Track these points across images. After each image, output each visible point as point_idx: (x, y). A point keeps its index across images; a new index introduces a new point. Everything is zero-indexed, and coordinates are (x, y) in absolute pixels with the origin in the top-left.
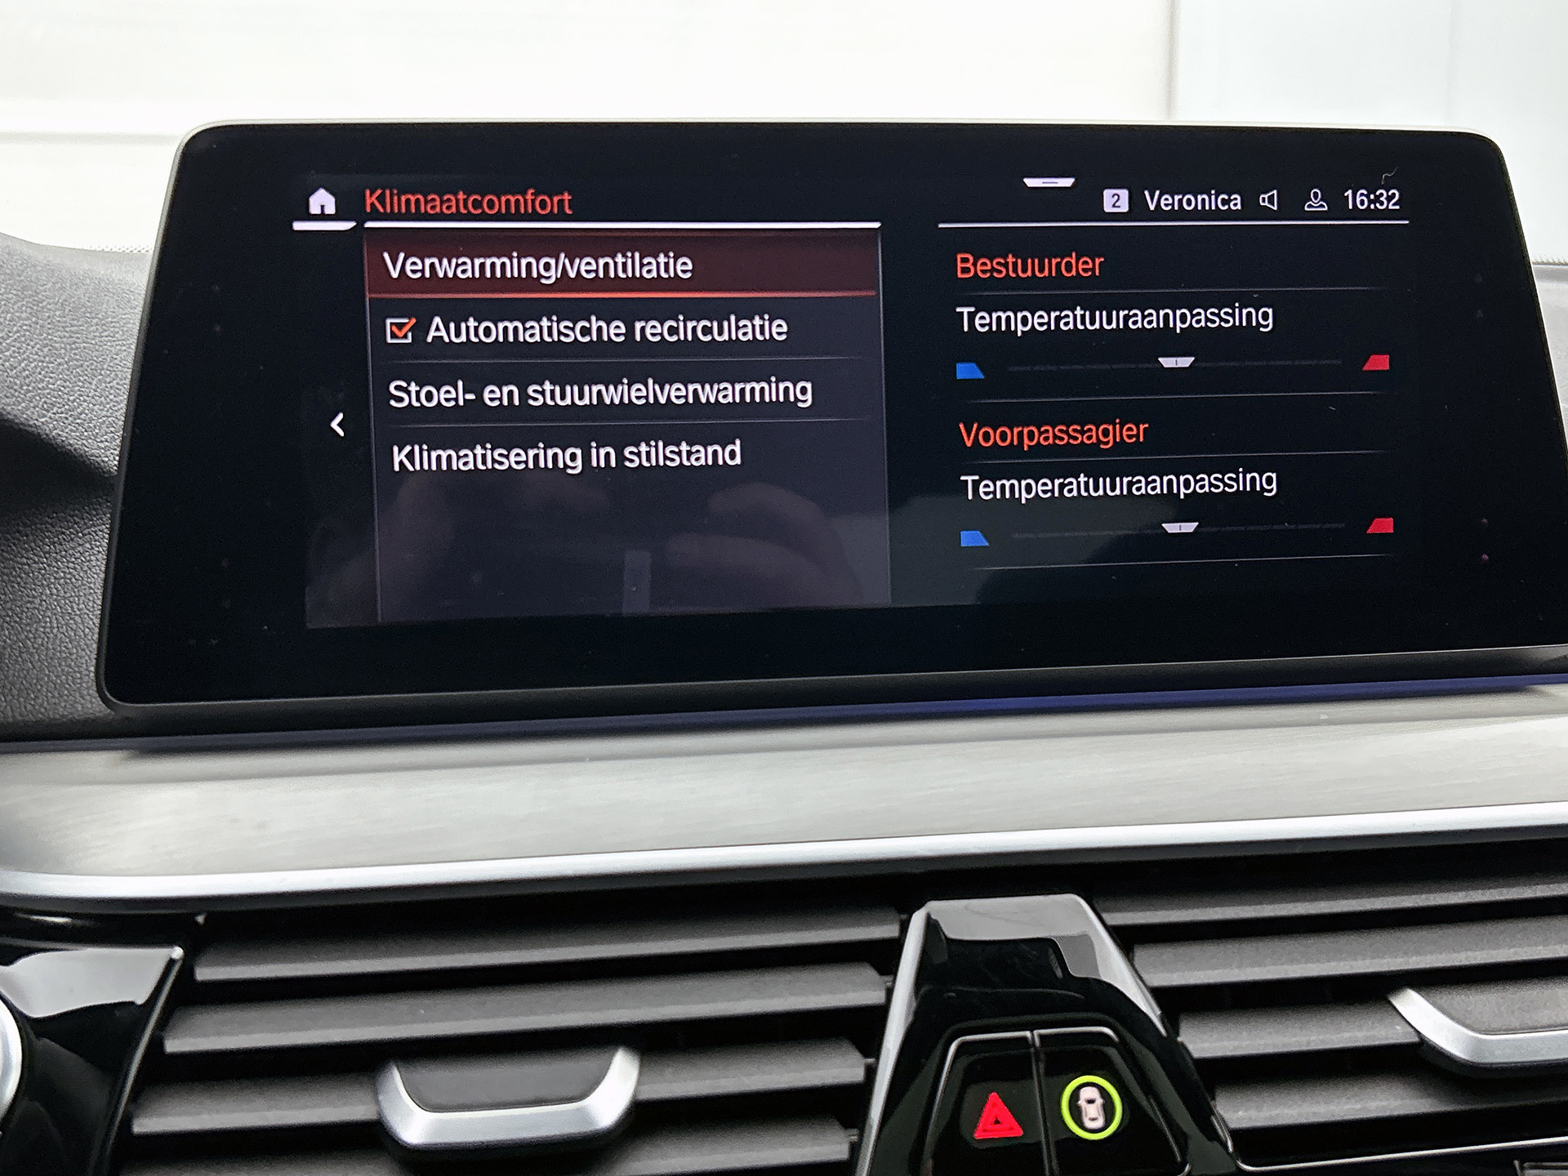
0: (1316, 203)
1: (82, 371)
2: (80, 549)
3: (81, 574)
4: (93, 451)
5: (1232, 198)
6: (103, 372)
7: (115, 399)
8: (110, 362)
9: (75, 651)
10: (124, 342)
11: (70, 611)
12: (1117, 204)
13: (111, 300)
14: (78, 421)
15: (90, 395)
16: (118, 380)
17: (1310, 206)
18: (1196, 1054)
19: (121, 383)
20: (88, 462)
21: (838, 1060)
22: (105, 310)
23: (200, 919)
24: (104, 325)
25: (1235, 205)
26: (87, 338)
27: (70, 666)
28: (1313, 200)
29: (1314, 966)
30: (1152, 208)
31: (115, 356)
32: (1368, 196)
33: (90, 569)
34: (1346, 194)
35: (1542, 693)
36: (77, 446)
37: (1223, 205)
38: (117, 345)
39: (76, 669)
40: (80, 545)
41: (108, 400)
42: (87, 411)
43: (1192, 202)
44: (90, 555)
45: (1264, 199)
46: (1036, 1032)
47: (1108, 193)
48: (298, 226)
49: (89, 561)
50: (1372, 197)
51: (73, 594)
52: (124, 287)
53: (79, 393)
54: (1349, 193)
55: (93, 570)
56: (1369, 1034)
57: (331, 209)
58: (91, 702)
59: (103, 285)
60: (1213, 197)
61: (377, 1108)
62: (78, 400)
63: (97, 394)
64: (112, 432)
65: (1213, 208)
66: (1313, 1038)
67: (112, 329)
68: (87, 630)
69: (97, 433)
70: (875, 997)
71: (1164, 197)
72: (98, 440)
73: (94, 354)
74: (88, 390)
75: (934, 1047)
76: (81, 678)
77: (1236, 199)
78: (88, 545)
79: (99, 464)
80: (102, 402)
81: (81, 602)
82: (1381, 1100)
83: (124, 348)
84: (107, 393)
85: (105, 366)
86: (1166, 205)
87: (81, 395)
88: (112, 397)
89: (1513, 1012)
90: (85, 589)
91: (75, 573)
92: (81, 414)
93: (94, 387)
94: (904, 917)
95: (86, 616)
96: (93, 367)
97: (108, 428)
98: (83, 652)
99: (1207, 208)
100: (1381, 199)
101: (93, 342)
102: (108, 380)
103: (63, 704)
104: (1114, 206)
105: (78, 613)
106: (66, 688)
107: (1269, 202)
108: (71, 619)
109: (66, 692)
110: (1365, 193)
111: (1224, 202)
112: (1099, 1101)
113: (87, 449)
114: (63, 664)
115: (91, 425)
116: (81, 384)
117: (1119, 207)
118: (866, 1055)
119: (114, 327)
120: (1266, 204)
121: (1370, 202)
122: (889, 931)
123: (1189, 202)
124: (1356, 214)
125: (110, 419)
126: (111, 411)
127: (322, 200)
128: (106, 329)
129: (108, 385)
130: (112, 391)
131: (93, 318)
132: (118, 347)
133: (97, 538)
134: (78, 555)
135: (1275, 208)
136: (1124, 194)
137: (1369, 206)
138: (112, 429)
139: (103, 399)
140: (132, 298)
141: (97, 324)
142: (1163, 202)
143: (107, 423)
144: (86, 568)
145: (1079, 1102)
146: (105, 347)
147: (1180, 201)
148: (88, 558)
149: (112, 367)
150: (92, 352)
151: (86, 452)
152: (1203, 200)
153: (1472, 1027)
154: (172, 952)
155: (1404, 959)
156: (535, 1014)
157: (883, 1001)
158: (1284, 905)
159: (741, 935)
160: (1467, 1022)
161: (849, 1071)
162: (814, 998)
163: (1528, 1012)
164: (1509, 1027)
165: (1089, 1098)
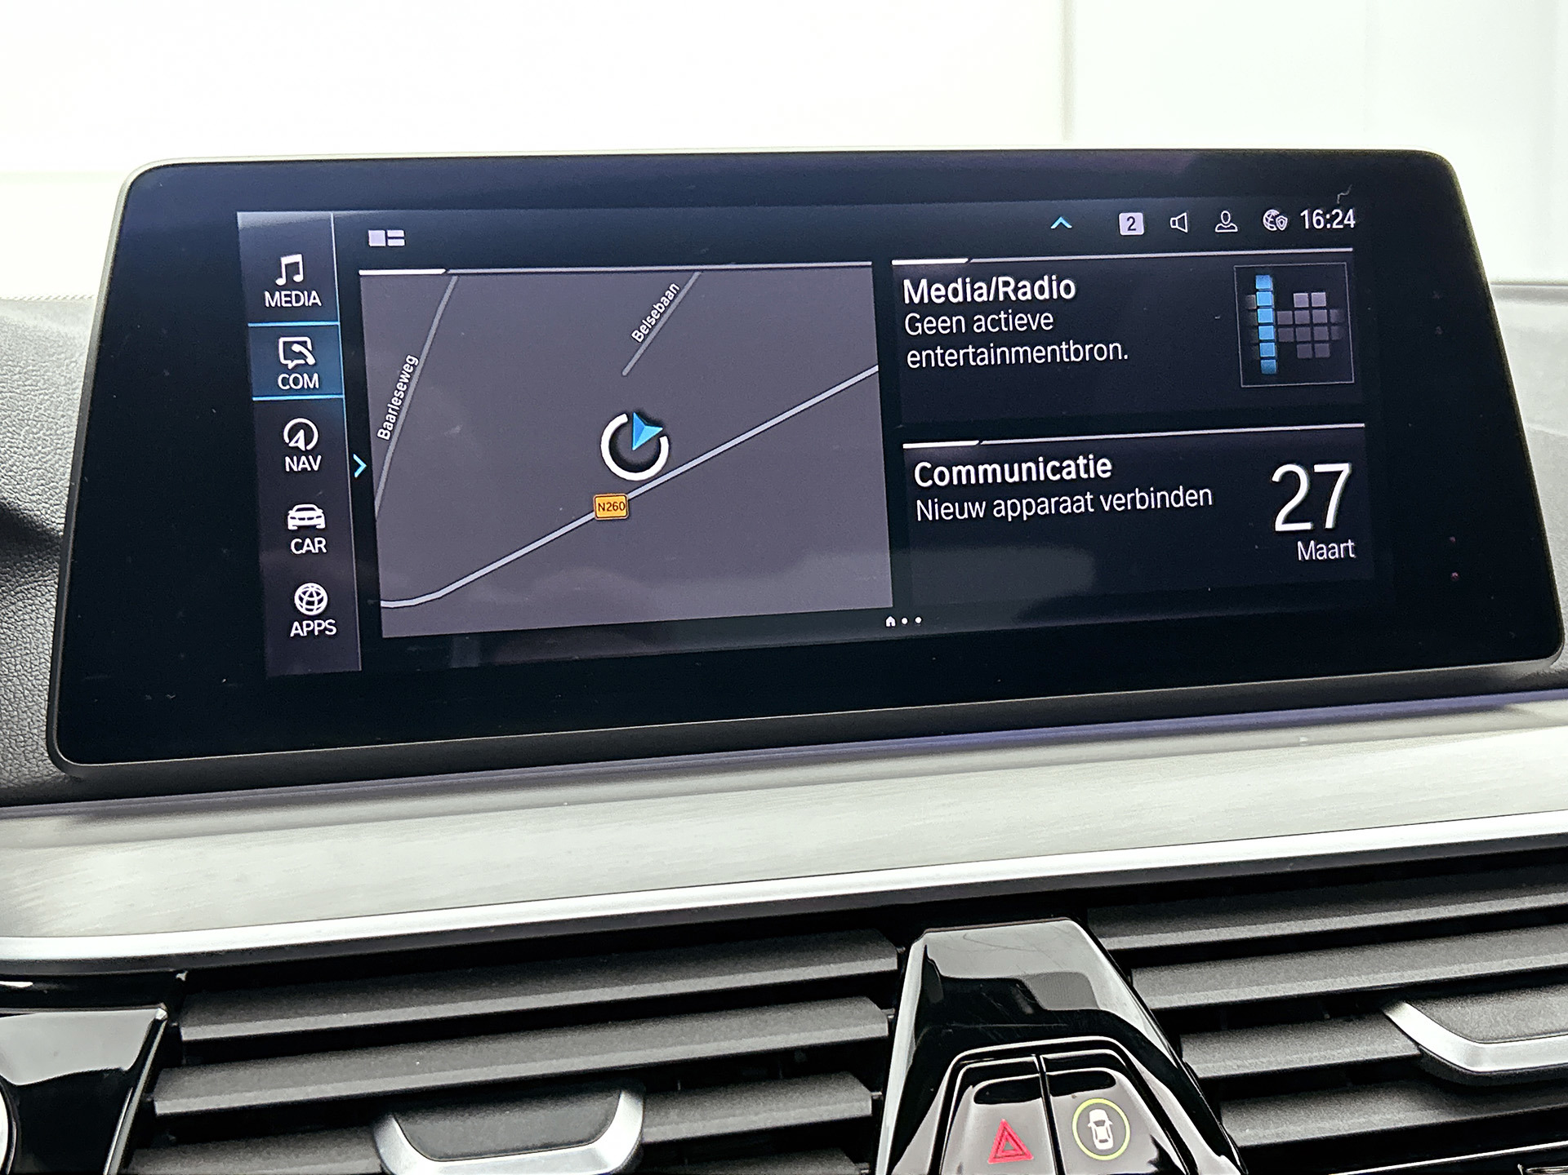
1: (11, 422)
2: (13, 607)
3: (16, 634)
4: (26, 504)
6: (29, 423)
7: (43, 451)
8: (35, 412)
9: (16, 713)
11: (7, 673)
13: (30, 349)
14: (10, 473)
15: (20, 446)
18: (1200, 1076)
19: (48, 433)
20: (21, 515)
21: (845, 1094)
22: (25, 358)
23: (182, 976)
24: (25, 373)
26: (13, 387)
27: (11, 729)
29: (1310, 984)
31: (39, 406)
32: (1323, 215)
33: (24, 628)
34: (1302, 214)
36: (11, 500)
38: (40, 394)
39: (19, 732)
40: (13, 604)
41: (37, 451)
42: (18, 464)
44: (23, 614)
46: (1041, 1057)
49: (23, 620)
50: (1328, 216)
51: (9, 655)
52: (39, 334)
53: (9, 444)
54: (1306, 213)
55: (29, 630)
56: (1369, 1049)
58: (38, 766)
59: (20, 332)
61: (379, 1161)
62: (9, 452)
63: (26, 445)
64: (42, 485)
66: (1315, 1054)
67: (34, 378)
68: (26, 692)
69: (29, 486)
70: (880, 1030)
72: (30, 493)
73: (20, 403)
74: (17, 441)
76: (25, 741)
78: (20, 603)
79: (32, 518)
80: (31, 455)
81: (18, 663)
82: (1385, 1114)
83: (46, 397)
87: (11, 447)
88: (39, 448)
89: (1509, 1021)
90: (21, 649)
91: (10, 633)
92: (12, 466)
93: (22, 438)
94: (902, 949)
95: (23, 677)
96: (20, 417)
97: (38, 480)
98: (25, 714)
100: (1337, 218)
101: (18, 391)
102: (35, 430)
103: (8, 768)
105: (16, 674)
106: (10, 752)
108: (9, 680)
109: (10, 755)
112: (1108, 1123)
113: (20, 503)
114: (5, 727)
115: (23, 478)
116: (10, 435)
118: (872, 1090)
119: (35, 375)
121: (1327, 221)
122: (889, 964)
125: (40, 471)
126: (40, 463)
129: (36, 436)
130: (40, 442)
131: (16, 367)
132: (41, 397)
133: (29, 596)
134: (11, 614)
137: (1325, 226)
138: (43, 482)
139: (31, 450)
140: (49, 345)
141: (20, 373)
144: (20, 628)
145: (1089, 1125)
146: (30, 396)
148: (22, 617)
149: (38, 417)
150: (18, 402)
151: (19, 505)
153: (1470, 1037)
154: (156, 1012)
155: (1399, 974)
156: (534, 1060)
157: (886, 1033)
158: (1278, 924)
159: (739, 972)
160: (1465, 1032)
161: (857, 1104)
162: (816, 1034)
163: (1523, 1020)
164: (1507, 1036)
165: (1097, 1120)
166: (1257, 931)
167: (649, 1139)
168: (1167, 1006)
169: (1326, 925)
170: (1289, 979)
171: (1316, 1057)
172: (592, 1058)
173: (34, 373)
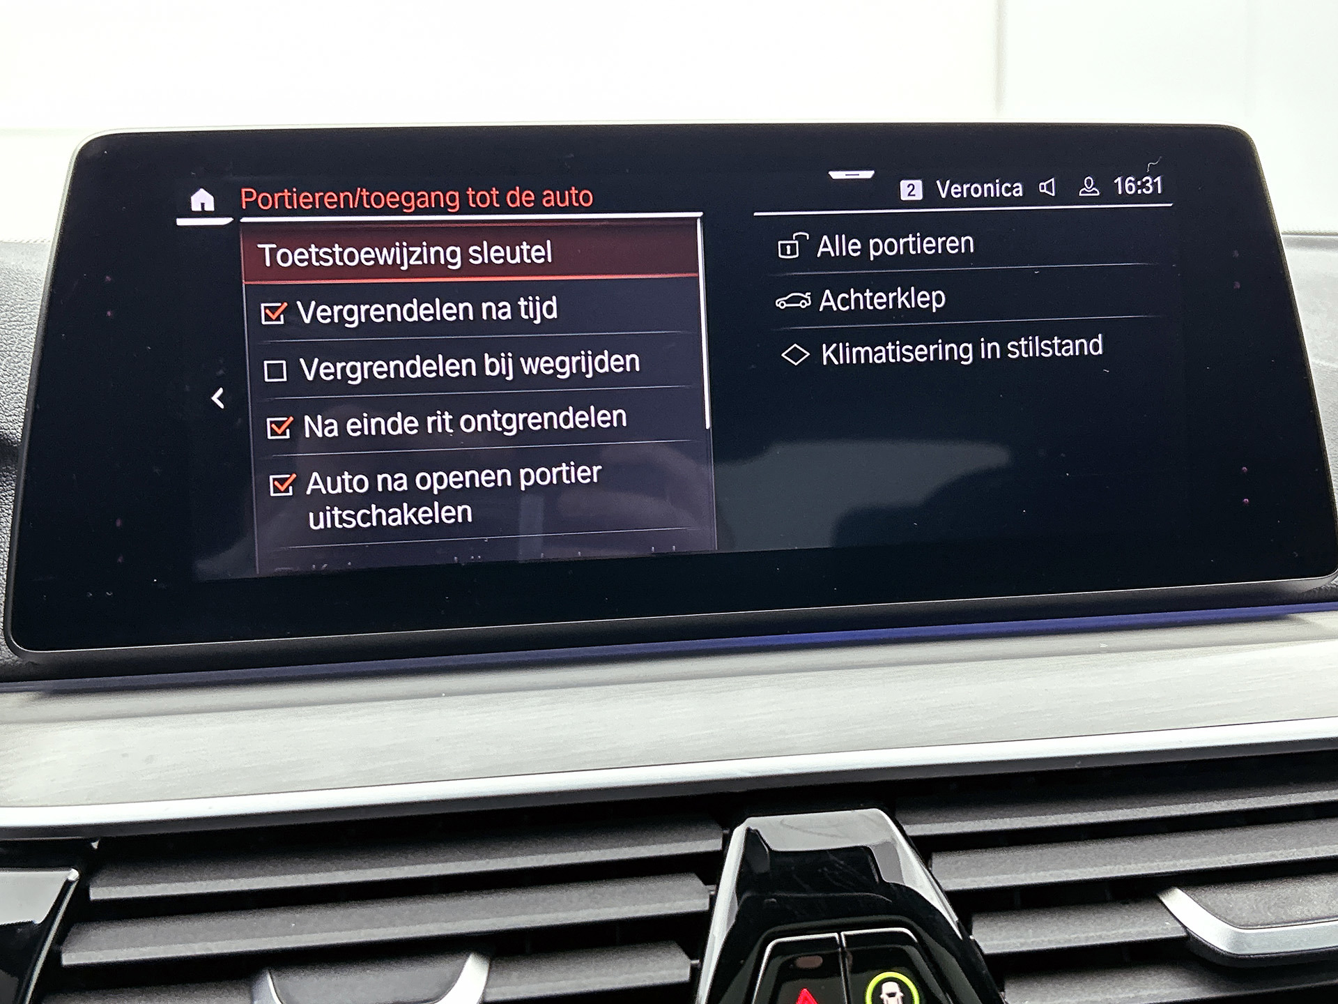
0: (1089, 189)
4: (3, 424)
5: (1014, 186)
6: (11, 353)
7: (22, 378)
8: (19, 343)
10: (31, 326)
12: (912, 194)
13: (20, 289)
16: (26, 360)
17: (1083, 192)
18: (986, 951)
21: (667, 962)
22: (13, 297)
24: (13, 311)
25: (1018, 192)
28: (1087, 187)
29: (1091, 870)
30: (944, 196)
31: (23, 339)
32: (1135, 182)
34: (1115, 181)
35: (1299, 620)
37: (1007, 192)
38: (25, 329)
41: (17, 378)
43: (979, 190)
45: (1043, 186)
46: (842, 934)
47: (904, 184)
48: (181, 222)
50: (1139, 183)
54: (1119, 180)
56: (1141, 930)
57: (210, 207)
59: (11, 275)
60: (998, 185)
63: (6, 373)
64: (19, 407)
65: (998, 195)
66: (1091, 934)
67: (20, 315)
69: (6, 408)
70: (701, 905)
71: (955, 186)
72: (7, 414)
73: (4, 337)
75: (752, 948)
77: (1018, 187)
79: (7, 436)
80: (10, 381)
82: (1152, 989)
84: (15, 372)
85: (13, 348)
86: (956, 193)
88: (19, 375)
89: (1269, 908)
93: (3, 367)
94: (727, 832)
96: (2, 349)
97: (16, 403)
99: (992, 195)
100: (1147, 185)
101: (3, 327)
102: (16, 360)
104: (909, 195)
107: (1047, 190)
110: (1133, 179)
111: (1008, 190)
112: (899, 994)
117: (914, 195)
118: (692, 958)
119: (22, 312)
120: (1045, 191)
121: (1138, 188)
122: (714, 845)
123: (976, 191)
124: (1125, 198)
125: (17, 395)
126: (19, 388)
127: (202, 199)
128: (16, 314)
129: (16, 365)
130: (20, 370)
132: (26, 331)
133: (6, 501)
135: (1053, 194)
136: (918, 184)
137: (1136, 191)
138: (21, 405)
139: (12, 378)
141: (7, 311)
142: (953, 191)
143: (15, 398)
145: (882, 996)
146: (14, 330)
147: (969, 189)
149: (21, 349)
152: (989, 188)
153: (1233, 922)
154: (69, 874)
155: (1172, 863)
156: (394, 926)
157: (707, 908)
158: (1068, 815)
159: (581, 850)
160: (1228, 918)
161: (676, 972)
162: (645, 907)
163: (1283, 908)
164: (1266, 922)
165: (890, 991)
166: (1047, 822)
167: (489, 999)
168: (961, 888)
169: (1108, 817)
170: (1073, 866)
171: (1093, 936)
172: (445, 925)
173: (22, 310)
